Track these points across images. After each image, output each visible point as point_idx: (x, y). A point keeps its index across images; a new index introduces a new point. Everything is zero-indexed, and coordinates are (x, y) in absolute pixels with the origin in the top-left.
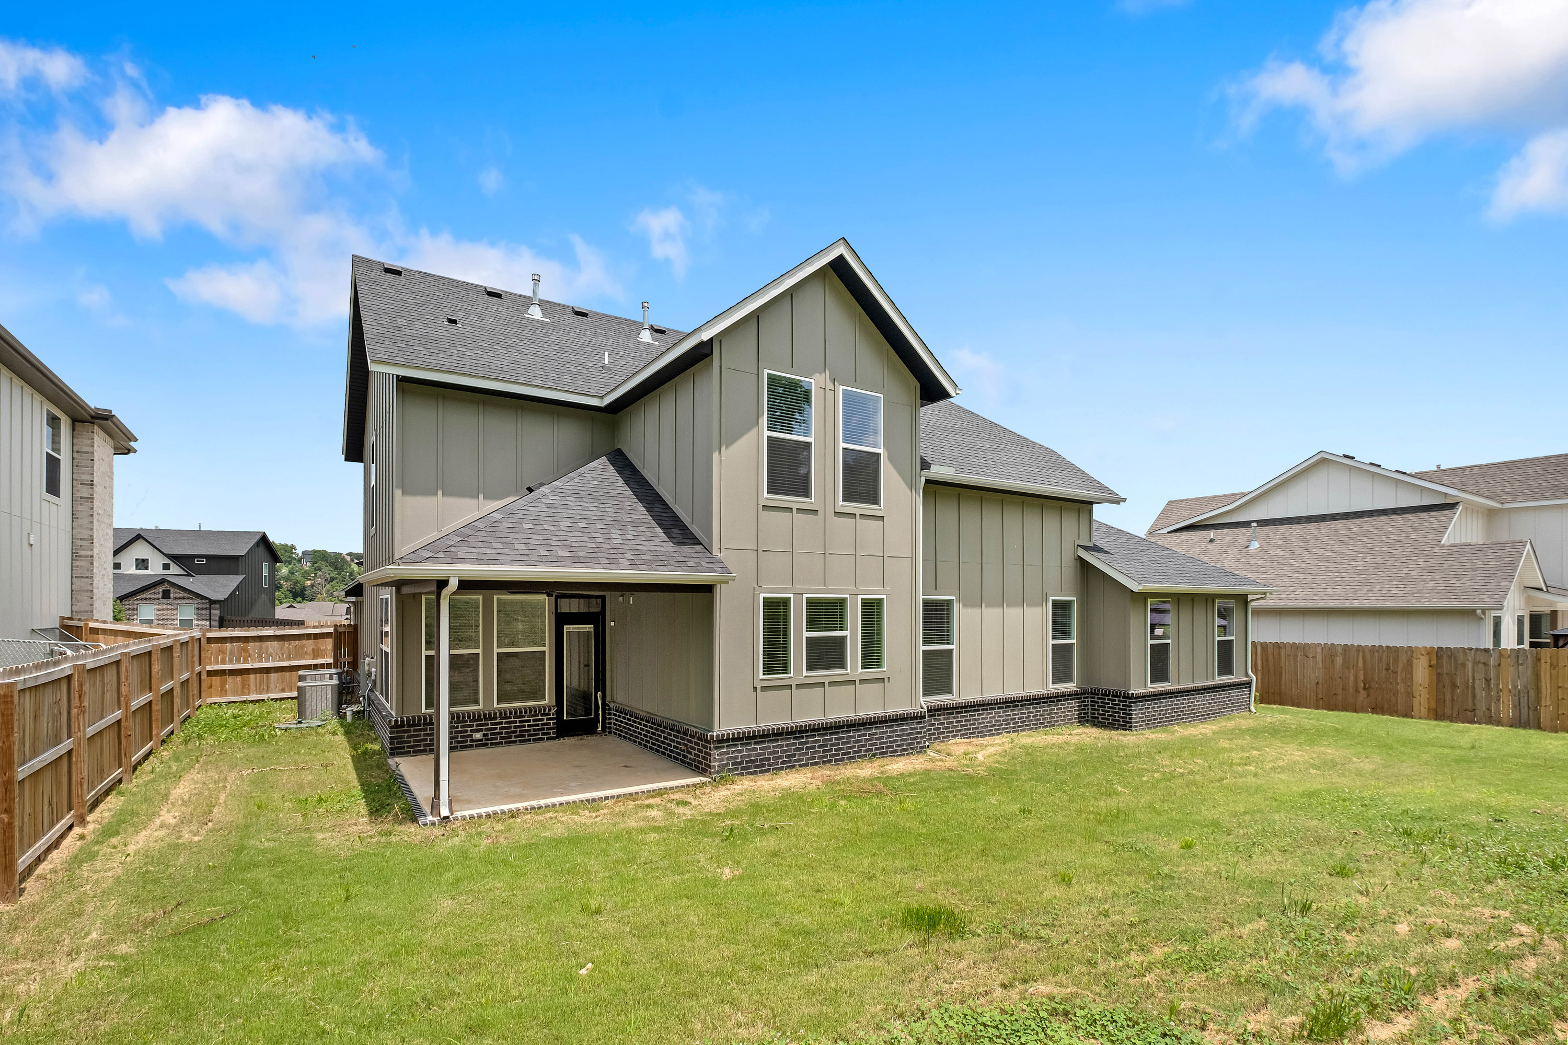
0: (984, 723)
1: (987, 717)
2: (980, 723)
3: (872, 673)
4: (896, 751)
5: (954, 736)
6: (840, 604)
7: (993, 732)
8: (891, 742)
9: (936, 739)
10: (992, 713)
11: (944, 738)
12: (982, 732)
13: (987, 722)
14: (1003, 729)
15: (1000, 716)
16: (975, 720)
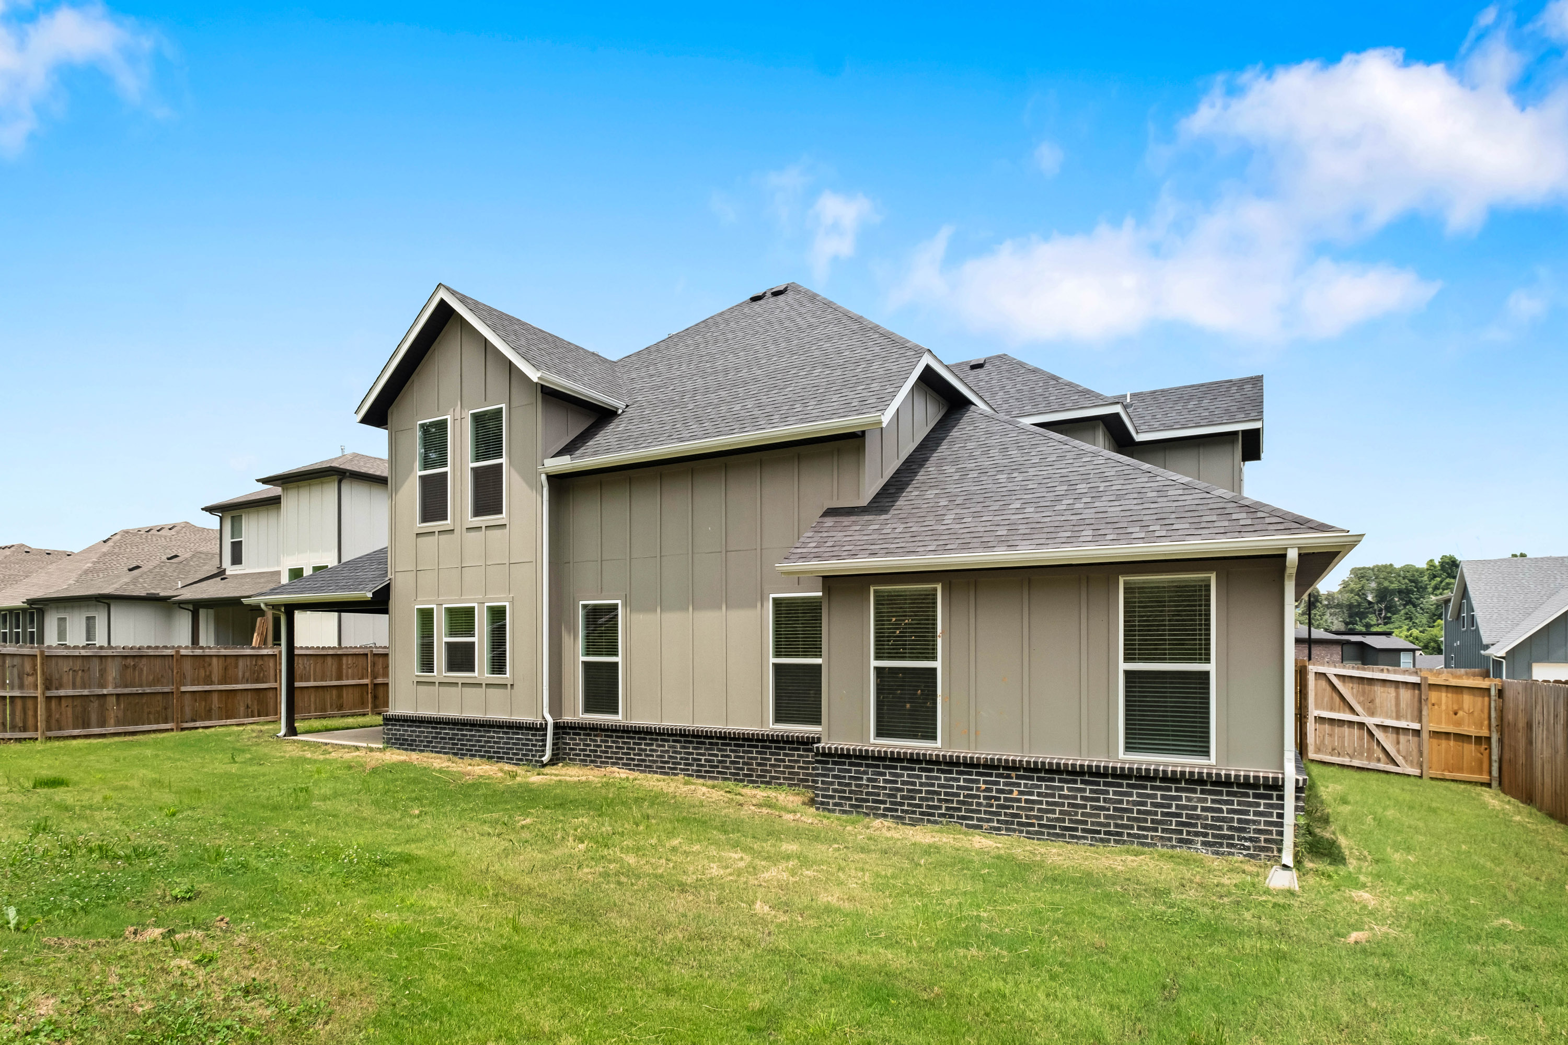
0: (652, 756)
1: (657, 750)
2: (647, 755)
3: (497, 678)
4: (512, 759)
5: (613, 764)
6: (470, 612)
7: (667, 770)
8: (508, 749)
9: (592, 761)
10: (664, 746)
11: (601, 762)
12: (650, 767)
13: (657, 756)
14: (681, 770)
15: (675, 752)
16: (640, 749)
